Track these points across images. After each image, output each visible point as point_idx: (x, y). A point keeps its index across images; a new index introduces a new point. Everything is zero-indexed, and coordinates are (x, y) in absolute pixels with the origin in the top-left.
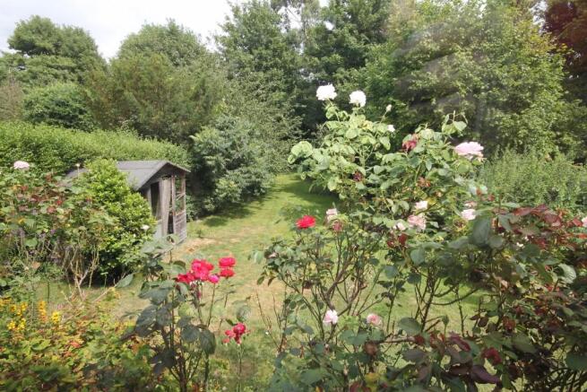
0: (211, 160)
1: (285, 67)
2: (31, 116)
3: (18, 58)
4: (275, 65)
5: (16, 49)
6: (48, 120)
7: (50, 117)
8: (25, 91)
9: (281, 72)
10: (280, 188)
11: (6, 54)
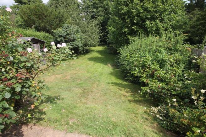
0: (59, 39)
1: (104, 7)
2: (18, 26)
3: (17, 6)
4: (101, 6)
5: (17, 3)
6: (23, 27)
7: (24, 26)
8: (16, 17)
9: (102, 9)
10: (96, 51)
11: (14, 5)
